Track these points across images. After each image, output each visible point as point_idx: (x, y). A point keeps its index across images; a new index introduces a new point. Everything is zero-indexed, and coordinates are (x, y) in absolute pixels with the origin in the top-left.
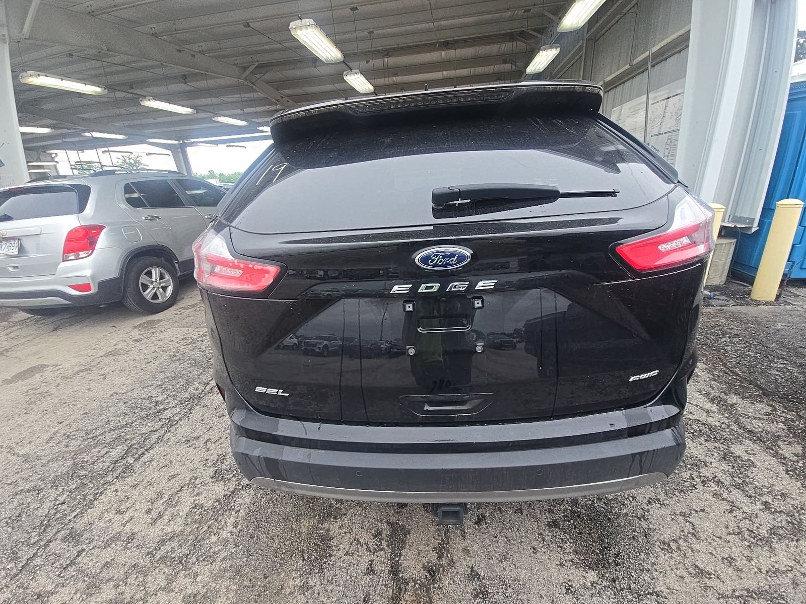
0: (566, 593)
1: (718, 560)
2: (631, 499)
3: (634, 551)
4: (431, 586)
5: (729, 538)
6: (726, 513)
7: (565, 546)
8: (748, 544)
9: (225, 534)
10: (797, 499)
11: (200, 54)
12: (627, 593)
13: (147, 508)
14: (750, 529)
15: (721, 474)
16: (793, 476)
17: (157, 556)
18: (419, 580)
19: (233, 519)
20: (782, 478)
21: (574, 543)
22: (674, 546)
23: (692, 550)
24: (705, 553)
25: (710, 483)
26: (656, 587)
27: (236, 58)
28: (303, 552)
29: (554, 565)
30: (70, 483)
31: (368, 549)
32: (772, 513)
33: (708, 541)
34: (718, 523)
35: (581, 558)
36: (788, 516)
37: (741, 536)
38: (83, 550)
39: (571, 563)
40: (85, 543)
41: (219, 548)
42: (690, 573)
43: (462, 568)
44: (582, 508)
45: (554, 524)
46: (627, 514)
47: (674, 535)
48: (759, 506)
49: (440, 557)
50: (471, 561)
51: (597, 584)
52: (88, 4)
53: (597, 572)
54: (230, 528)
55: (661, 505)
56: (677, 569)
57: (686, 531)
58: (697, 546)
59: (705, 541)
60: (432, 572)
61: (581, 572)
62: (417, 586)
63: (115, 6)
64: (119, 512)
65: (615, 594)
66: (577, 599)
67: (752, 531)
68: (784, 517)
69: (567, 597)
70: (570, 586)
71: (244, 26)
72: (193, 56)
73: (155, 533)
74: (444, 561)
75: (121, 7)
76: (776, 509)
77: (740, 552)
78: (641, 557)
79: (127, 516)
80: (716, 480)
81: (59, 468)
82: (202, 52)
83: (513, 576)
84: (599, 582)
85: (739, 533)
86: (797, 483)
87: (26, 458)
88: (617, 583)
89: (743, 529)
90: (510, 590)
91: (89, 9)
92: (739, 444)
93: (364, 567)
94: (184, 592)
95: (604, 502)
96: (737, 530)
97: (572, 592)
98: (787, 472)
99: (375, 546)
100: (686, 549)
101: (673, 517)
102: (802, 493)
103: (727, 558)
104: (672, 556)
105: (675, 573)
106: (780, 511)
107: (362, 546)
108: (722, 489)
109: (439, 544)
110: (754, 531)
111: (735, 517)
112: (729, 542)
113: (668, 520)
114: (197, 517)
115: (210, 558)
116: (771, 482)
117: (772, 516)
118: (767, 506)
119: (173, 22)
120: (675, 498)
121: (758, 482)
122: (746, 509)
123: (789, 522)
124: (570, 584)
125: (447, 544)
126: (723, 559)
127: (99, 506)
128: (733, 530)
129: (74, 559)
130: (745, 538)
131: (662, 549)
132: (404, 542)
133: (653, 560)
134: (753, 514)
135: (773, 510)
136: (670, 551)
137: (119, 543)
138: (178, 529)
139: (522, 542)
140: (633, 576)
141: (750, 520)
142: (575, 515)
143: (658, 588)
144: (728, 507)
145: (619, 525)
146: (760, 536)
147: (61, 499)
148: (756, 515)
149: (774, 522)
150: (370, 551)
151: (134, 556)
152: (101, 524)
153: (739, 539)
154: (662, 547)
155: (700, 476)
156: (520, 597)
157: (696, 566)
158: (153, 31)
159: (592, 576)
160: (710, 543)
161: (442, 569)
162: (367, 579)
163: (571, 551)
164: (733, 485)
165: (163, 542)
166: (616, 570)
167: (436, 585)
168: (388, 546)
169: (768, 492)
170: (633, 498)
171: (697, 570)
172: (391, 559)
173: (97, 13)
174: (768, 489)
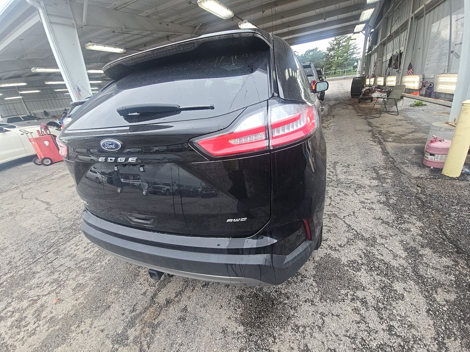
0: (221, 332)
1: (325, 348)
2: (295, 296)
3: (274, 324)
4: (164, 308)
5: (343, 338)
6: (354, 322)
7: (238, 310)
8: (354, 347)
9: (103, 263)
10: (421, 332)
11: (171, 23)
12: (253, 344)
13: (85, 246)
14: (364, 338)
15: (371, 298)
16: (431, 315)
17: (78, 266)
18: (161, 304)
19: (109, 258)
20: (420, 314)
21: (244, 310)
22: (301, 329)
23: (312, 336)
24: (319, 341)
25: (358, 301)
26: (272, 347)
27: (190, 22)
28: (125, 278)
29: (225, 317)
30: (68, 231)
31: (149, 285)
32: (391, 335)
33: (327, 334)
34: (343, 326)
35: (242, 318)
36: (403, 341)
37: (353, 340)
38: (57, 258)
39: (235, 319)
40: (59, 255)
41: (99, 268)
42: (299, 348)
43: (182, 305)
44: (262, 294)
45: (241, 298)
46: (286, 304)
47: (306, 323)
48: (384, 326)
49: (176, 297)
50: (187, 303)
51: (240, 333)
52: (114, 4)
53: (245, 328)
54: (106, 261)
55: (312, 304)
56: (293, 342)
57: (316, 323)
58: (316, 335)
59: (324, 334)
60: (168, 302)
61: (236, 325)
62: (158, 306)
63: (126, 3)
64: (76, 246)
65: (246, 342)
66: (225, 337)
67: (365, 341)
68: (400, 340)
69: (221, 334)
70: (226, 329)
71: (188, 4)
72: (168, 25)
73: (82, 256)
74: (176, 299)
75: (128, 4)
76: (396, 333)
77: (345, 350)
78: (276, 329)
79: (78, 247)
80: (363, 300)
81: (67, 224)
82: (172, 22)
83: (202, 316)
84: (242, 333)
85: (353, 338)
86: (430, 321)
87: (60, 219)
88: (252, 337)
89: (358, 337)
90: (196, 321)
91: (115, 6)
92: (403, 282)
93: (143, 291)
94: (78, 282)
95: (277, 294)
96: (353, 336)
97: (225, 333)
98: (428, 311)
99: (153, 284)
100: (307, 334)
101: (314, 313)
102: (429, 329)
103: (332, 349)
104: (295, 334)
105: (290, 345)
106: (399, 336)
107: (148, 282)
108: (363, 307)
109: (180, 291)
110: (366, 341)
111: (359, 327)
112: (341, 340)
113: (310, 314)
114: (98, 254)
115: (93, 271)
116: (408, 313)
117: (389, 337)
118: (390, 328)
119: (156, 8)
120: (325, 303)
121: (397, 311)
122: (371, 325)
123: (401, 346)
124: (227, 328)
125: (183, 292)
126: (329, 349)
127: (72, 242)
128: (350, 335)
129: (53, 261)
130: (355, 343)
131: (292, 329)
132: (165, 286)
133: (282, 332)
134: (375, 330)
135: (394, 333)
136: (296, 331)
137: (70, 258)
138: (90, 257)
139: (218, 301)
140: (263, 337)
141: (368, 333)
142: (256, 296)
143: (273, 348)
144: (358, 320)
145: (277, 308)
146: (369, 346)
147: (62, 236)
148: (377, 331)
149: (388, 341)
150: (150, 286)
151: (72, 264)
152: (68, 249)
153: (351, 341)
154: (293, 327)
155: (354, 295)
156: (198, 326)
157: (307, 346)
158: (148, 14)
159: (241, 329)
160: (327, 336)
161: (173, 302)
162: (141, 297)
163: (240, 313)
164: (374, 307)
165: (83, 261)
166: (256, 330)
167: (166, 309)
168: (158, 285)
169: (399, 320)
170: (298, 296)
171: (305, 349)
172: (156, 291)
173: (118, 8)
174: (401, 318)
